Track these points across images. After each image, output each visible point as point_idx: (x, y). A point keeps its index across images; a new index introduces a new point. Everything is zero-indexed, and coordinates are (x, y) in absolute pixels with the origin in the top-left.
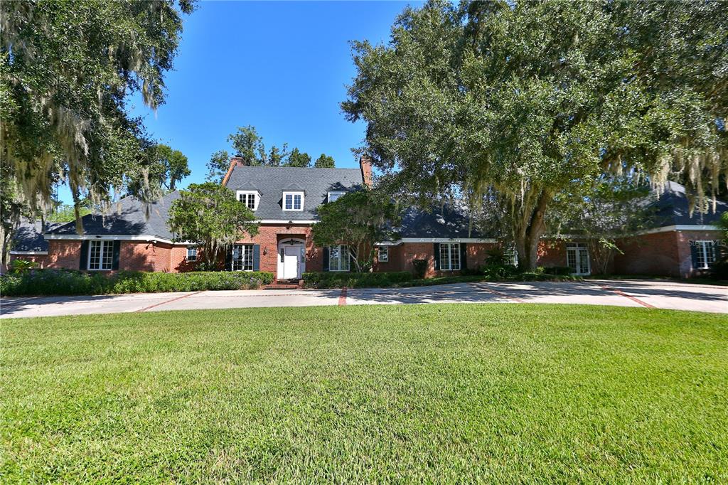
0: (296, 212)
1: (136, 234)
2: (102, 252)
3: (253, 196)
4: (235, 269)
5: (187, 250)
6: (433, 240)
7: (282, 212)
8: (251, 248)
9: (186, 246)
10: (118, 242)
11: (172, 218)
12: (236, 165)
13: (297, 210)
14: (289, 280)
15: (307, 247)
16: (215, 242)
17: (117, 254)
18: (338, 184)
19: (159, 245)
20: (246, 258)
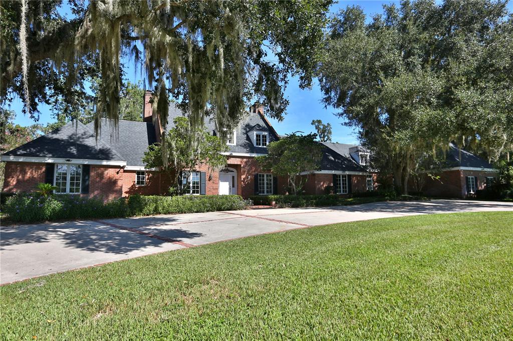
1: (107, 159)
2: (69, 176)
5: (136, 175)
6: (333, 172)
8: (197, 175)
9: (134, 172)
10: (87, 166)
15: (242, 175)
17: (87, 178)
18: (258, 125)
20: (194, 183)
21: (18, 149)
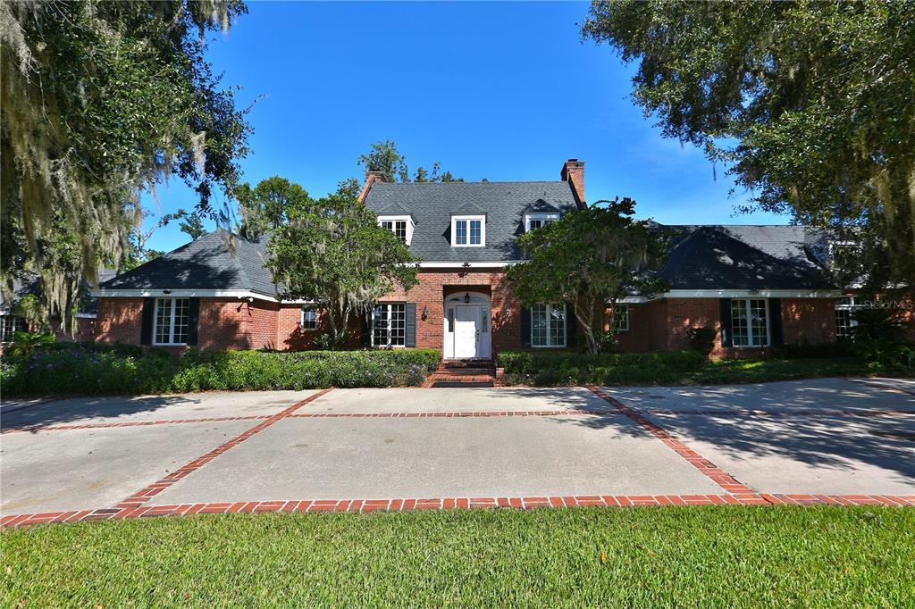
0: (473, 248)
1: (224, 287)
2: (173, 316)
3: (404, 224)
4: (377, 342)
5: (303, 313)
6: (721, 293)
7: (450, 249)
8: (401, 309)
9: (299, 306)
10: (196, 300)
11: (273, 256)
12: (374, 181)
13: (475, 245)
14: (464, 361)
15: (494, 307)
16: (346, 299)
17: (195, 319)
18: (541, 202)
19: (258, 304)
20: (394, 325)
21: (113, 281)
